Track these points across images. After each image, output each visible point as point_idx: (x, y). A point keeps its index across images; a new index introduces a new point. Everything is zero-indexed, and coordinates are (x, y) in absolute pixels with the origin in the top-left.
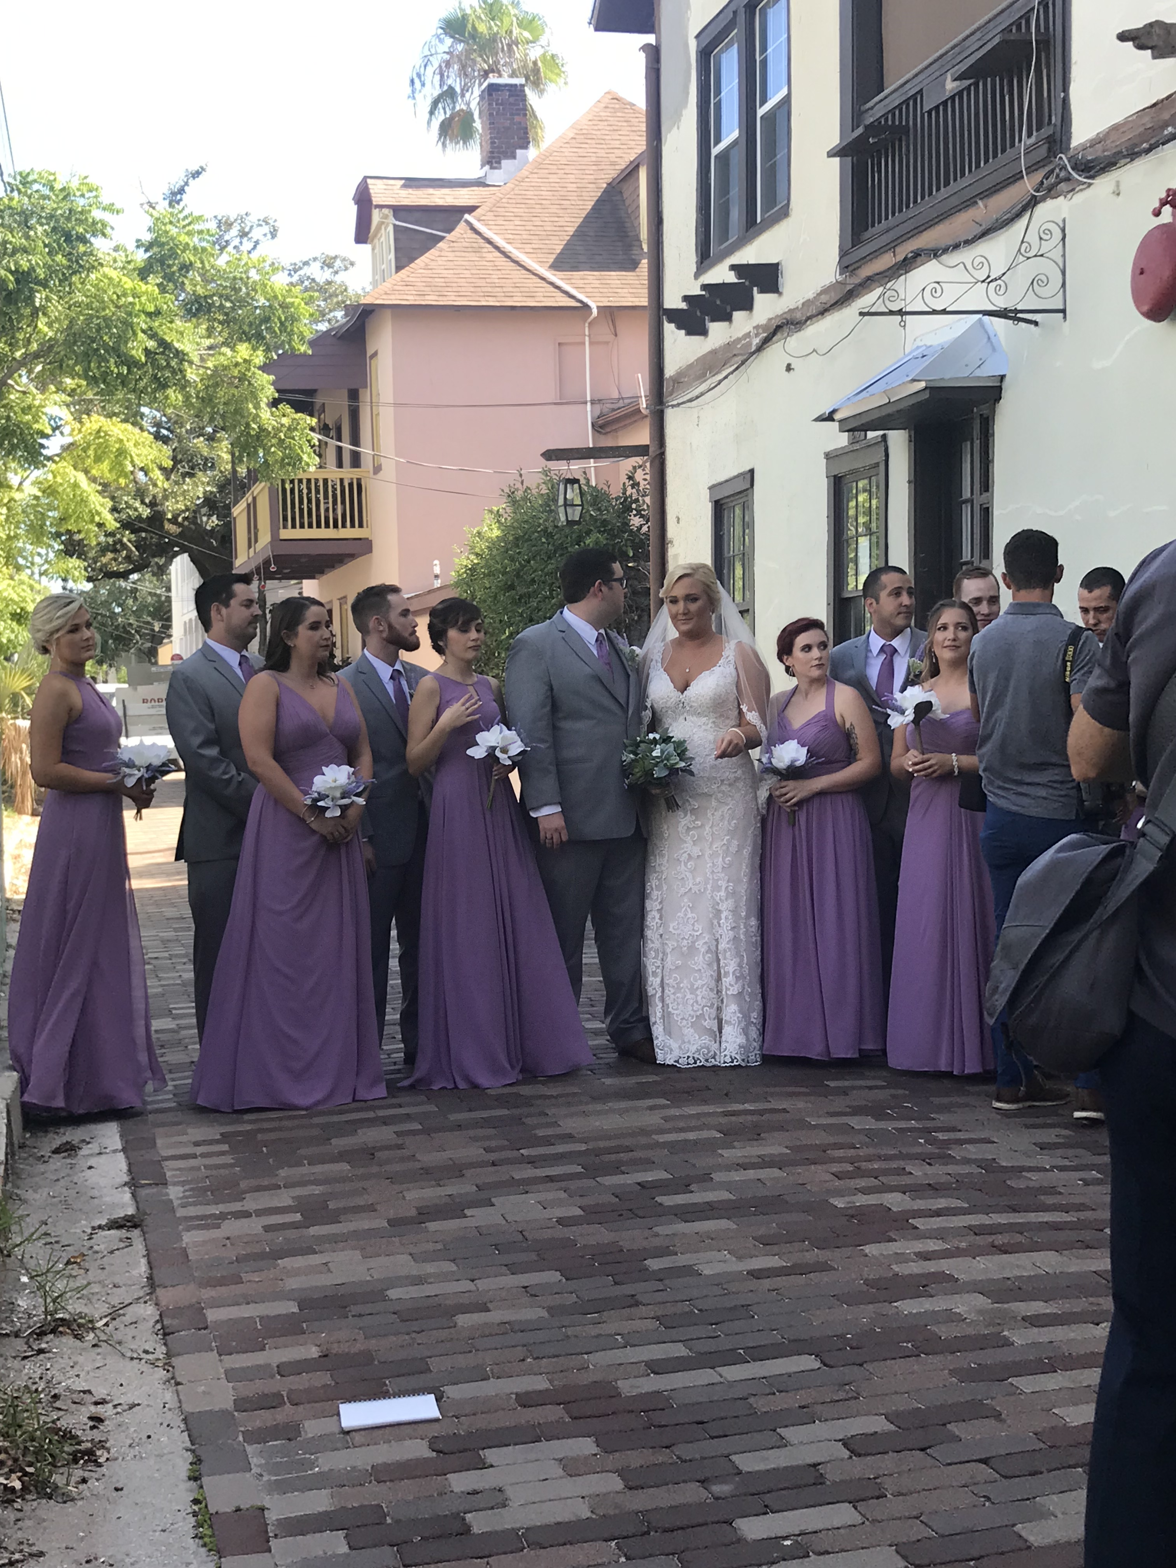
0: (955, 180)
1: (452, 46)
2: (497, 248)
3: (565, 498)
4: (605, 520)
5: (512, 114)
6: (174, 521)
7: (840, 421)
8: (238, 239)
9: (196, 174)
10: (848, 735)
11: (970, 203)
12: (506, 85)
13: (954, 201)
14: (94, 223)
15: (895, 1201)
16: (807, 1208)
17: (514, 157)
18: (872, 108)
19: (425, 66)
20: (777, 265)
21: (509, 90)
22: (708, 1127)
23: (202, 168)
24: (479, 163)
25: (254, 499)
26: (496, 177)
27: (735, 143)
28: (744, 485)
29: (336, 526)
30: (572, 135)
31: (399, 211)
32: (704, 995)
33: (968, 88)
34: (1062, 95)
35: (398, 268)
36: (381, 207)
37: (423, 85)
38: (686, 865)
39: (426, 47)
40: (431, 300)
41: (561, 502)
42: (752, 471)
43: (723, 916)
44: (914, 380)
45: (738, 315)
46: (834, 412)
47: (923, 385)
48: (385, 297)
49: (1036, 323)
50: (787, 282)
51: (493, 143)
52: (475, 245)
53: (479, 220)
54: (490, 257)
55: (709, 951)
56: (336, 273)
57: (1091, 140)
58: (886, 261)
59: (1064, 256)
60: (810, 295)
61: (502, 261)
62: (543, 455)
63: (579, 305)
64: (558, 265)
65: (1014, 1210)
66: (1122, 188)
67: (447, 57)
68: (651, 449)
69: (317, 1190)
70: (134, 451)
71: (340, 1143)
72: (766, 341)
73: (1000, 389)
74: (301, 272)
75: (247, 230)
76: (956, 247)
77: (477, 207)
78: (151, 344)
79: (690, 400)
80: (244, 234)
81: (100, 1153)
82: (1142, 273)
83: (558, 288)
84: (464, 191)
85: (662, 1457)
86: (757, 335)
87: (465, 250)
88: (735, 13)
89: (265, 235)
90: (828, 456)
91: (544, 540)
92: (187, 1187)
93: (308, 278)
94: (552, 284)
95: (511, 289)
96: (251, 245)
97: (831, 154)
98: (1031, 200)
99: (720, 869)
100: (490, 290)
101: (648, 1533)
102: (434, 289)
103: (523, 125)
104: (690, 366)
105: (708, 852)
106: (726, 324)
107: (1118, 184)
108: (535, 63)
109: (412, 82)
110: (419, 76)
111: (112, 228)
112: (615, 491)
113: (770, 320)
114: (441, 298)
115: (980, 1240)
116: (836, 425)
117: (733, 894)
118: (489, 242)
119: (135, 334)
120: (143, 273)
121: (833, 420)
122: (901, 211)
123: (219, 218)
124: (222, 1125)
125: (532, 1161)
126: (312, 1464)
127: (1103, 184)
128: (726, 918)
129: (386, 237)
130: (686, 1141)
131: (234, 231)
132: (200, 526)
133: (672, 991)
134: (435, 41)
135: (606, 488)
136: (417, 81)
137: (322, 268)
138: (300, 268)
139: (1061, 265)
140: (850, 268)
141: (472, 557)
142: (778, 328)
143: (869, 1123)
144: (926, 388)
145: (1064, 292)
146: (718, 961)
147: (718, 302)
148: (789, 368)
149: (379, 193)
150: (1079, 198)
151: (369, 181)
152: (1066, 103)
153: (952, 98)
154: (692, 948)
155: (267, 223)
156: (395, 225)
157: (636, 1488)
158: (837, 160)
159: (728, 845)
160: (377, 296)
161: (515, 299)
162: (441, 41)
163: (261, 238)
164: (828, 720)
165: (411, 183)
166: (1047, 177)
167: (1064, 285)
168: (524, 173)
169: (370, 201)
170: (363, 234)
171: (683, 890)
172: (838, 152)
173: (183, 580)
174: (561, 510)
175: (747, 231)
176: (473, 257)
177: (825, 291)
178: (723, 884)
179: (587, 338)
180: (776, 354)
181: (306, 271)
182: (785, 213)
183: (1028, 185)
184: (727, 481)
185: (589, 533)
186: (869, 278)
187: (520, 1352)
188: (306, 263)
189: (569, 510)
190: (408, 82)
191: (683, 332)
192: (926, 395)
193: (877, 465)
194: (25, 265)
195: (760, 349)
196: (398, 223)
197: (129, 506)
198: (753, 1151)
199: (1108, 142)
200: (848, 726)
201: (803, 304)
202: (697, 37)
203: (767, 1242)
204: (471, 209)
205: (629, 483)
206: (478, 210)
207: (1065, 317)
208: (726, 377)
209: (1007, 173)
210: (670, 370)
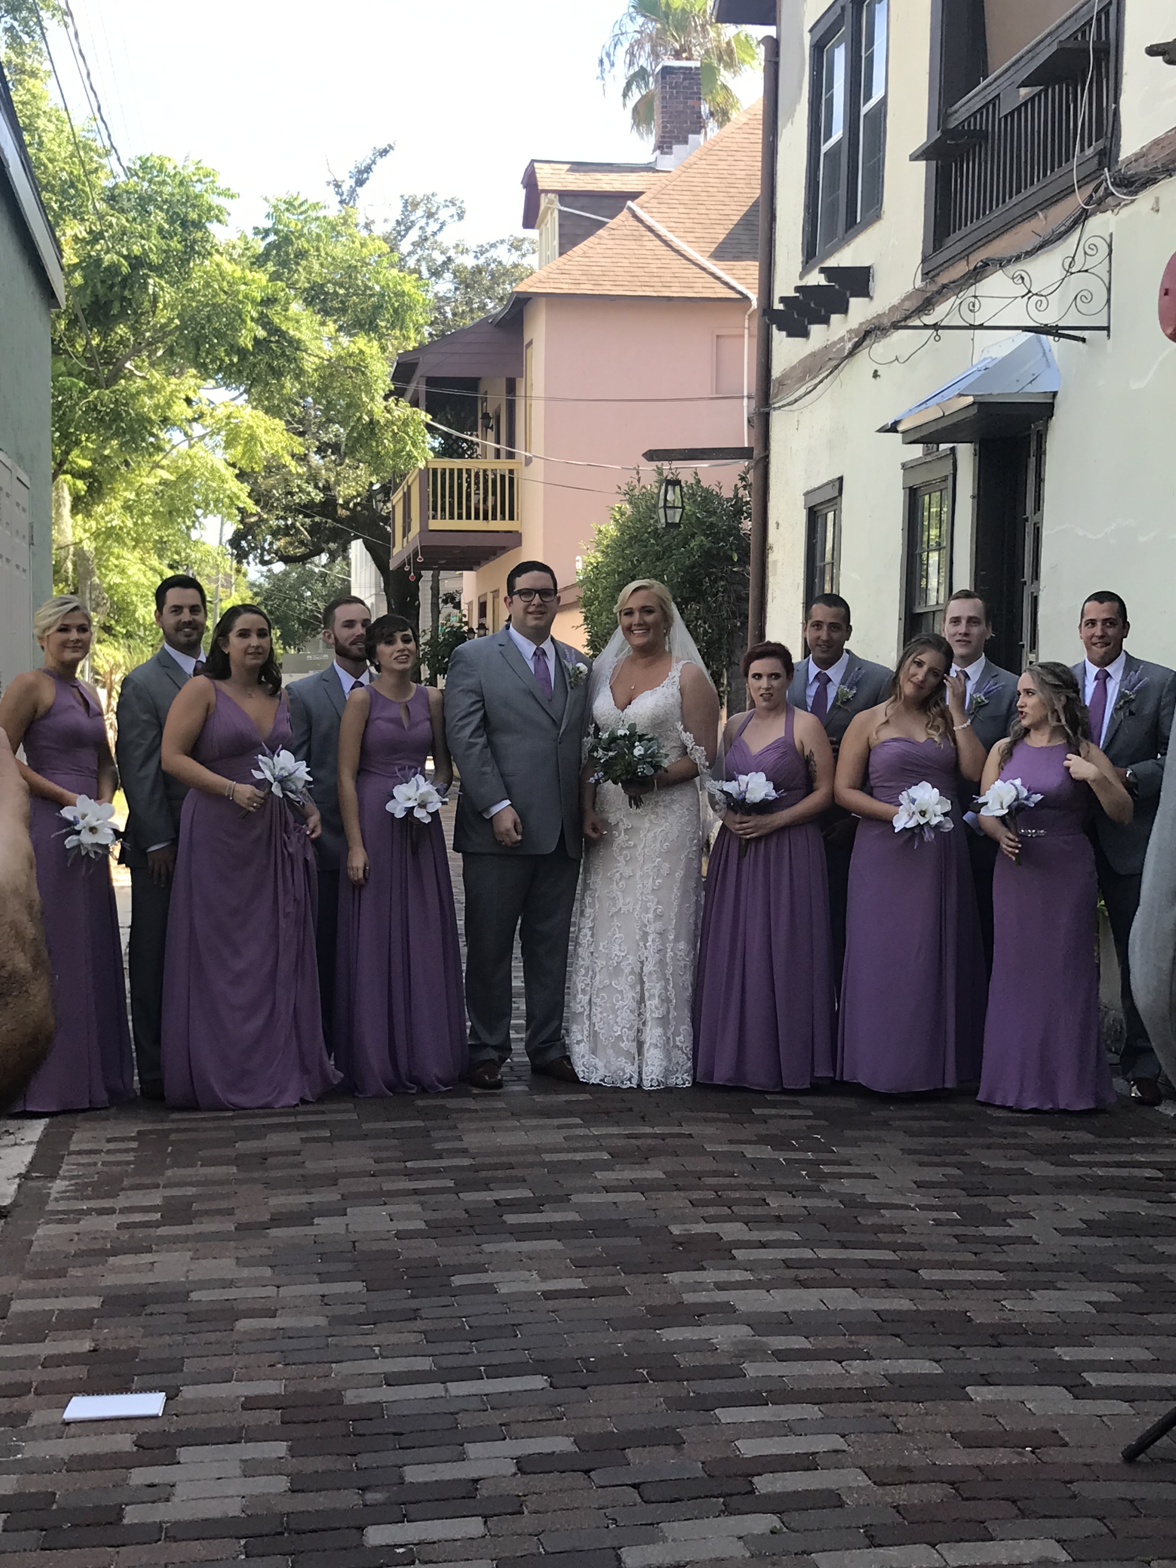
0: (1026, 188)
1: (643, 25)
2: (658, 236)
3: (666, 500)
4: (711, 523)
5: (686, 98)
6: (345, 506)
7: (903, 432)
8: (424, 220)
9: (384, 153)
10: (807, 761)
11: (1030, 214)
12: (681, 68)
13: (1018, 211)
14: (210, 208)
15: (732, 1231)
16: (641, 1233)
17: (686, 142)
18: (956, 112)
19: (615, 45)
20: (869, 268)
21: (684, 74)
22: (600, 1148)
23: (390, 146)
24: (652, 147)
25: (409, 487)
26: (666, 162)
27: (839, 143)
28: (832, 493)
29: (486, 518)
30: (745, 120)
31: (565, 196)
32: (626, 1016)
33: (1039, 94)
34: (1113, 106)
35: (561, 254)
36: (547, 192)
37: (612, 65)
38: (617, 884)
39: (617, 26)
40: (586, 288)
41: (661, 504)
42: (841, 479)
43: (650, 939)
44: (960, 395)
45: (835, 318)
46: (896, 423)
47: (970, 399)
48: (539, 285)
49: (1083, 340)
50: (877, 286)
51: (664, 127)
52: (635, 233)
53: (642, 207)
54: (650, 245)
55: (632, 972)
56: (524, 255)
57: (1136, 154)
58: (961, 269)
59: (1110, 272)
60: (895, 301)
61: (662, 249)
62: (644, 455)
63: (738, 296)
64: (721, 253)
65: (844, 1246)
66: (1161, 206)
67: (638, 36)
68: (755, 452)
69: (191, 1191)
70: (264, 438)
71: (242, 1147)
72: (857, 346)
73: (1052, 406)
74: (488, 255)
75: (433, 210)
76: (1018, 258)
77: (642, 193)
78: (261, 333)
79: (788, 404)
80: (430, 215)
81: (16, 1144)
82: (1166, 294)
83: (718, 278)
84: (633, 176)
85: (339, 1464)
86: (850, 339)
87: (625, 238)
88: (843, 8)
89: (452, 216)
90: (903, 465)
91: (652, 541)
92: (73, 1182)
93: (495, 261)
94: (712, 274)
95: (669, 279)
96: (438, 226)
97: (914, 158)
98: (1081, 215)
99: (649, 891)
100: (647, 279)
101: (282, 1533)
102: (590, 277)
103: (696, 109)
104: (793, 368)
105: (639, 873)
106: (824, 326)
107: (1157, 200)
108: (729, 43)
109: (601, 62)
110: (608, 55)
111: (229, 214)
112: (727, 493)
113: (861, 324)
114: (596, 287)
115: (790, 1273)
116: (900, 436)
117: (658, 917)
118: (650, 229)
119: (244, 321)
120: (259, 261)
121: (897, 431)
122: (978, 218)
123: (406, 197)
124: (145, 1122)
125: (409, 1174)
126: (19, 1450)
127: (1145, 199)
128: (653, 941)
129: (551, 222)
130: (572, 1161)
131: (420, 212)
132: (374, 511)
133: (599, 1010)
134: (627, 20)
135: (717, 489)
136: (606, 60)
137: (509, 250)
138: (487, 251)
139: (1107, 282)
140: (930, 275)
141: (598, 555)
142: (867, 333)
143: (766, 1152)
144: (974, 403)
145: (1109, 307)
146: (642, 983)
147: (812, 305)
148: (876, 375)
149: (546, 178)
150: (1125, 212)
151: (536, 165)
152: (1116, 112)
153: (1025, 104)
154: (618, 970)
155: (454, 204)
156: (560, 211)
157: (298, 1491)
158: (922, 164)
159: (658, 868)
160: (531, 283)
161: (673, 289)
162: (632, 19)
163: (448, 220)
164: (786, 746)
165: (578, 167)
166: (1096, 190)
167: (1109, 301)
168: (692, 159)
169: (536, 185)
170: (530, 219)
171: (614, 910)
172: (924, 154)
173: (361, 567)
174: (661, 511)
175: (846, 231)
176: (632, 245)
177: (908, 297)
178: (652, 906)
179: (746, 331)
180: (863, 362)
181: (493, 253)
182: (878, 217)
183: (1079, 198)
184: (819, 488)
185: (693, 536)
186: (944, 286)
187: (273, 1358)
188: (493, 246)
189: (669, 512)
190: (597, 62)
191: (784, 333)
192: (974, 411)
193: (946, 477)
194: (136, 250)
195: (852, 353)
196: (563, 208)
197: (301, 490)
198: (628, 1174)
199: (1150, 156)
200: (807, 753)
201: (890, 309)
202: (811, 31)
203: (580, 1264)
204: (634, 196)
205: (740, 484)
206: (642, 197)
207: (1109, 336)
208: (821, 382)
209: (1062, 184)
210: (776, 372)
